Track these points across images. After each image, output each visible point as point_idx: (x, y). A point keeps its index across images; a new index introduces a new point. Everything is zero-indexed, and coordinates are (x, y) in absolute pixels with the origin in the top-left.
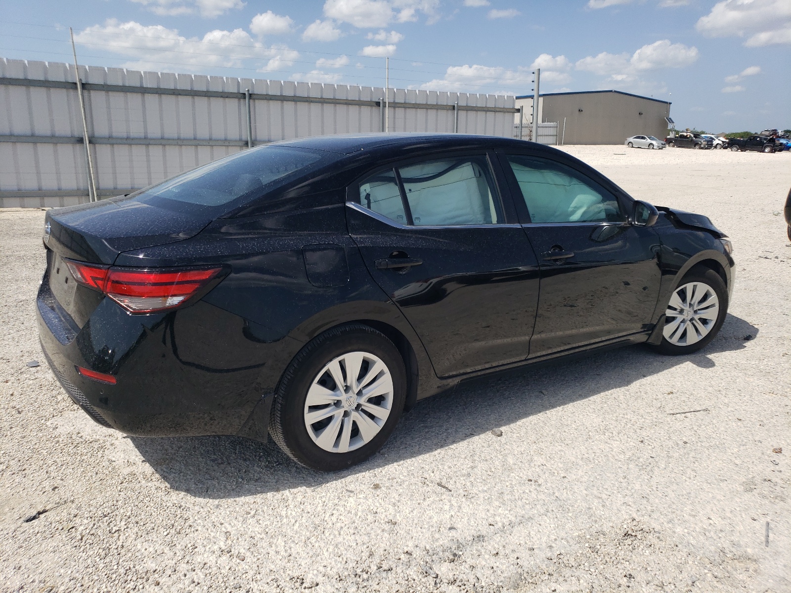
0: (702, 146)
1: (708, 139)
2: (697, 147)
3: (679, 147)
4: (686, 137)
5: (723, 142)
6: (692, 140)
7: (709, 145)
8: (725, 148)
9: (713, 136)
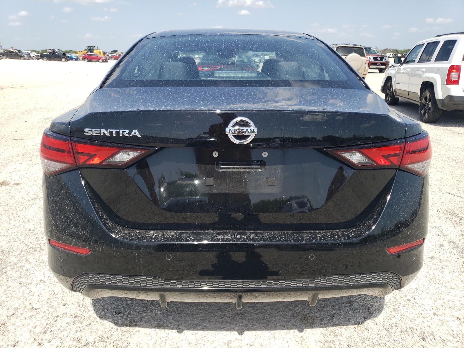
0: (25, 58)
1: (27, 54)
2: (22, 58)
3: (10, 58)
4: (13, 52)
5: (36, 55)
6: (17, 54)
7: (29, 58)
8: (38, 59)
9: (29, 52)
